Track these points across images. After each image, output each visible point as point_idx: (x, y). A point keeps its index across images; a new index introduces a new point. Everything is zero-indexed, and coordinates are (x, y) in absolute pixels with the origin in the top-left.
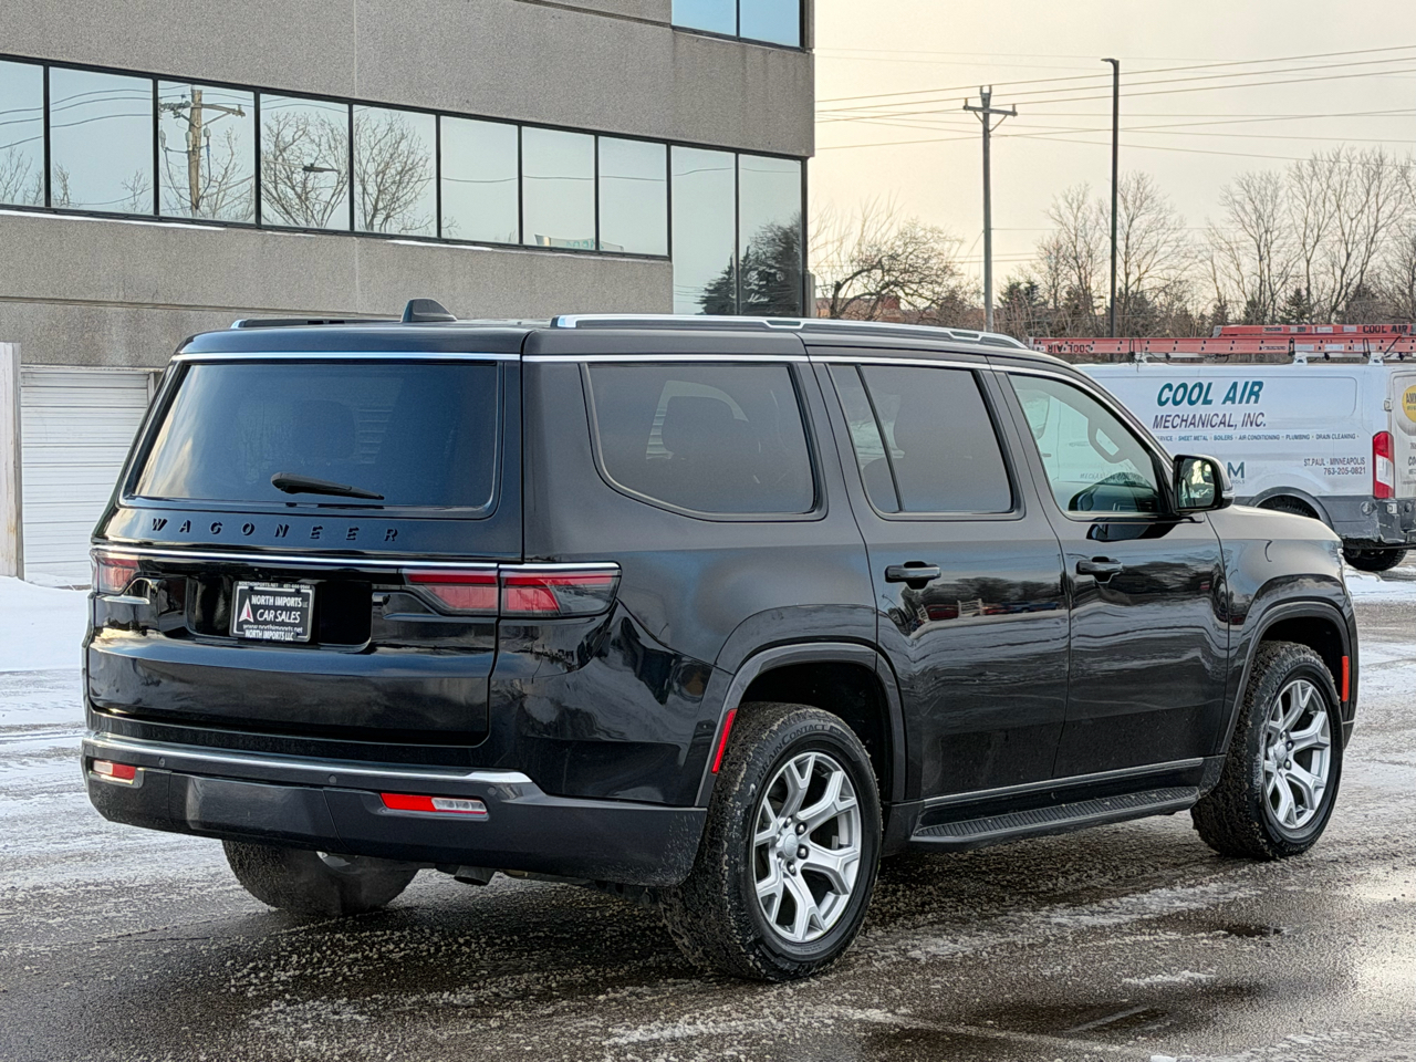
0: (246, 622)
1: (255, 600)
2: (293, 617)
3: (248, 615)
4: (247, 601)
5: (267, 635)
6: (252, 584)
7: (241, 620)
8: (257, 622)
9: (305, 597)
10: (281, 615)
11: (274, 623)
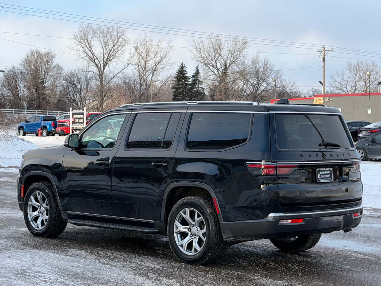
8: (321, 178)
9: (331, 171)
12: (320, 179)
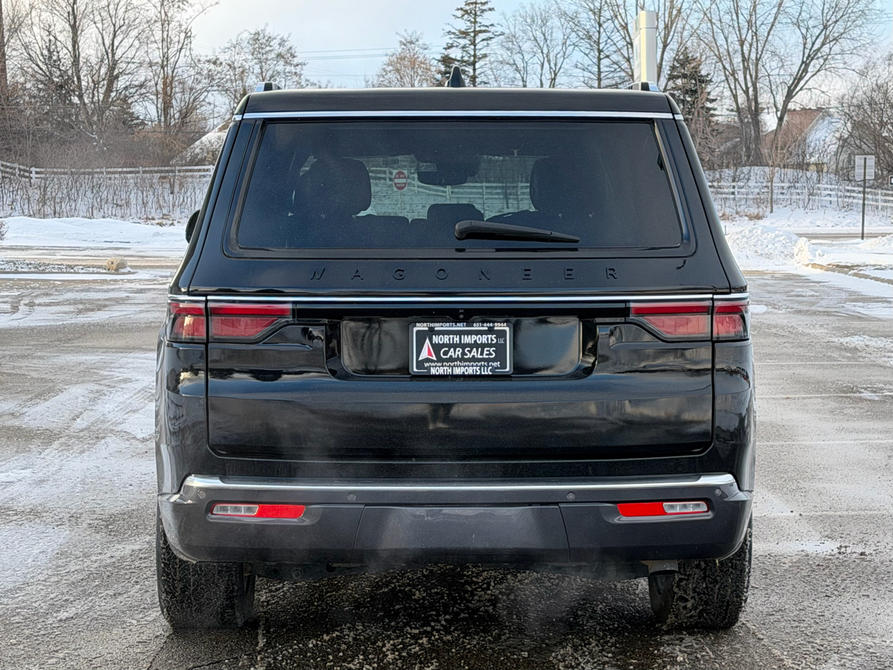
0: (427, 360)
1: (436, 339)
2: (485, 352)
3: (430, 353)
4: (427, 341)
5: (458, 371)
6: (432, 325)
7: (420, 359)
8: (440, 360)
9: (501, 334)
10: (470, 352)
11: (462, 359)
12: (433, 364)
